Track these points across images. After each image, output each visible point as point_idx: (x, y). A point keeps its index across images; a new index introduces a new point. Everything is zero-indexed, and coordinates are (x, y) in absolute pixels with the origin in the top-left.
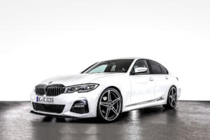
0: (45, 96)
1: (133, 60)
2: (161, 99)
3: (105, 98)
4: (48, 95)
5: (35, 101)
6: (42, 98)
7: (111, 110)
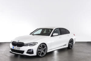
0: (16, 46)
1: (53, 29)
2: (65, 45)
3: (40, 47)
4: (18, 46)
5: (12, 48)
6: (15, 47)
7: (42, 52)
